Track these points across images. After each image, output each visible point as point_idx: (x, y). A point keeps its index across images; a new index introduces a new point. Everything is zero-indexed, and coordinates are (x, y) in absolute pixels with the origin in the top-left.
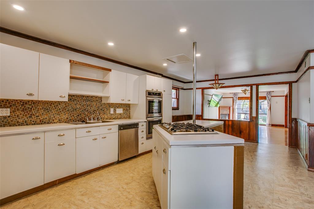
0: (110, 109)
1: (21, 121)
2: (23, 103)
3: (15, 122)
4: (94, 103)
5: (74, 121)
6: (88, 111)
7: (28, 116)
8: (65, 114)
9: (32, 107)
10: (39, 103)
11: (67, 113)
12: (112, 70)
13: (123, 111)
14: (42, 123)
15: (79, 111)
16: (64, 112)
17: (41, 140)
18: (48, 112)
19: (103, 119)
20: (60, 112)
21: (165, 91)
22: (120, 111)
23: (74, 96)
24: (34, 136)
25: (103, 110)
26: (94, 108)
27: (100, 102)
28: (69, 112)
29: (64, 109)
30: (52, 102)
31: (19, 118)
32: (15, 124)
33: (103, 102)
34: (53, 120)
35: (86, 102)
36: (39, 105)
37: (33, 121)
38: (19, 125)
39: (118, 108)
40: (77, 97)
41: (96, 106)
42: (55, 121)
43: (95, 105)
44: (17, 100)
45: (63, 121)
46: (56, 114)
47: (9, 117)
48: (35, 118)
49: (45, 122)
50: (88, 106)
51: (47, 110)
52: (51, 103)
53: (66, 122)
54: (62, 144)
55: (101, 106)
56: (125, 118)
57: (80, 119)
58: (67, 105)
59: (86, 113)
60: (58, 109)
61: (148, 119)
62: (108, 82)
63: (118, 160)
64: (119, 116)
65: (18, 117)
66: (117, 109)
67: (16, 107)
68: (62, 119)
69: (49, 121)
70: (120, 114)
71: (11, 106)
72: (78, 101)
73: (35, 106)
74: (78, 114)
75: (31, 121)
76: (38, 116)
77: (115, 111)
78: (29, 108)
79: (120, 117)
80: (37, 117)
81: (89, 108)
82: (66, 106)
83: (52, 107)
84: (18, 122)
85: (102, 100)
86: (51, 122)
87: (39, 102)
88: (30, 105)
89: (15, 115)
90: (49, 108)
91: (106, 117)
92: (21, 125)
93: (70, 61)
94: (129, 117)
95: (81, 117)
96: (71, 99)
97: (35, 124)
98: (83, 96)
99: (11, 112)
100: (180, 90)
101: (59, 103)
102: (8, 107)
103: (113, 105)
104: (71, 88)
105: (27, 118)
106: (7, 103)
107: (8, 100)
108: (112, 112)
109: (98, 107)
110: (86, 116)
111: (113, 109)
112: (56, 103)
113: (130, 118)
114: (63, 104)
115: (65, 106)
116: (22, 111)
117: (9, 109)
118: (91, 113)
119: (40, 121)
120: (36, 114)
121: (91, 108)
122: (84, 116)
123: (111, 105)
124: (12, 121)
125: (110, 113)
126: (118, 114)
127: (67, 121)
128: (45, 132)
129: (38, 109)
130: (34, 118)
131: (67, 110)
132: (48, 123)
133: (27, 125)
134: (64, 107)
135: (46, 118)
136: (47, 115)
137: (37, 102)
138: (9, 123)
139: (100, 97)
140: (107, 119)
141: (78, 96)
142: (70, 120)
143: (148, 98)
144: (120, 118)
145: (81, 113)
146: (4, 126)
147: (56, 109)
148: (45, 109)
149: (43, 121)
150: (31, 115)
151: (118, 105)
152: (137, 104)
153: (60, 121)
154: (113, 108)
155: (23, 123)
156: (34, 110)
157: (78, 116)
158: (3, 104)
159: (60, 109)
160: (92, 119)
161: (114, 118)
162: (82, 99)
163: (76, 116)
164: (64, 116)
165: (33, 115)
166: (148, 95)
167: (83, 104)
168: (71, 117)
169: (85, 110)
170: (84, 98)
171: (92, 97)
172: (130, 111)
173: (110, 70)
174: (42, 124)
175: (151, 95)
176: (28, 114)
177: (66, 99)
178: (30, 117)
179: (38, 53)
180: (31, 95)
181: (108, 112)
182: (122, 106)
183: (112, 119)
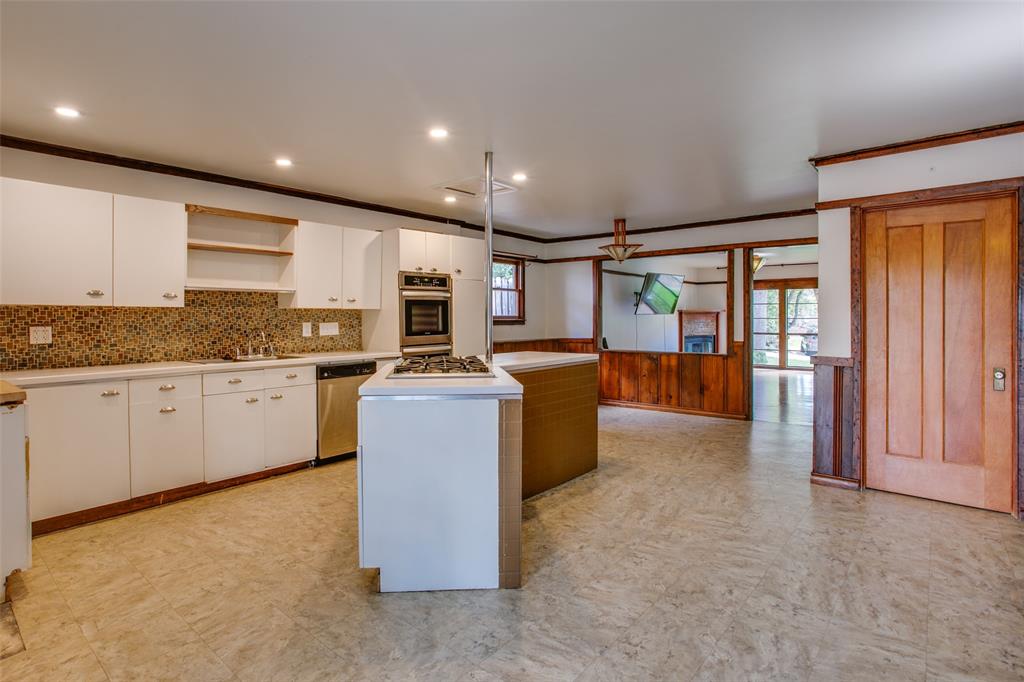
0: (301, 325)
1: (75, 355)
2: (80, 313)
3: (64, 358)
4: (256, 310)
5: (202, 355)
6: (239, 330)
7: (92, 344)
8: (180, 340)
9: (101, 322)
10: (115, 313)
11: (184, 337)
12: (300, 222)
13: (340, 328)
14: (124, 360)
15: (214, 330)
16: (178, 335)
17: (122, 398)
18: (138, 333)
19: (283, 352)
20: (168, 333)
21: (459, 271)
22: (330, 329)
23: (201, 292)
24: (106, 388)
25: (282, 329)
26: (256, 322)
27: (272, 307)
28: (191, 334)
29: (177, 325)
30: (148, 308)
31: (72, 350)
32: (64, 363)
33: (280, 307)
34: (151, 355)
35: (233, 308)
36: (115, 318)
37: (103, 357)
38: (73, 365)
39: (324, 321)
40: (209, 295)
41: (261, 318)
42: (157, 356)
43: (259, 315)
44: (66, 308)
45: (175, 357)
46: (156, 338)
47: (50, 346)
48: (107, 348)
49: (131, 359)
50: (238, 318)
51: (136, 329)
52: (145, 312)
53: (182, 359)
54: (170, 408)
55: (276, 316)
56: (345, 349)
57: (219, 351)
58: (184, 315)
59: (236, 336)
60: (161, 327)
61: (406, 350)
62: (291, 254)
63: (317, 458)
64: (329, 344)
65: (70, 346)
66: (321, 325)
67: (66, 323)
68: (172, 350)
69: (141, 356)
70: (332, 338)
71: (53, 321)
72: (213, 305)
73: (107, 320)
74: (212, 339)
75: (98, 355)
76: (116, 345)
77: (315, 329)
78: (93, 325)
79: (332, 345)
80: (111, 346)
81: (242, 322)
82: (182, 320)
83: (148, 322)
84: (70, 358)
85: (277, 302)
86: (146, 359)
87: (115, 310)
88: (95, 317)
89: (62, 343)
90: (141, 324)
91: (290, 345)
92: (78, 366)
93: (188, 207)
94: (360, 348)
95: (220, 347)
96: (193, 300)
97: (107, 364)
98: (226, 293)
99: (53, 336)
100: (527, 263)
101: (165, 311)
102: (46, 324)
103: (309, 313)
104: (190, 274)
105: (90, 349)
106: (44, 313)
107: (46, 308)
108: (307, 332)
109: (267, 320)
110: (234, 344)
111: (309, 324)
112: (156, 311)
113: (362, 350)
114: (175, 313)
115: (178, 319)
116: (77, 332)
117: (50, 328)
118: (247, 336)
119: (120, 356)
120: (109, 339)
121: (247, 324)
122: (230, 342)
123: (304, 313)
124: (56, 356)
125: (300, 336)
126: (322, 337)
127: (186, 357)
128: (129, 380)
129: (115, 326)
130: (105, 350)
131: (184, 328)
132: (139, 361)
133: (90, 365)
134: (177, 322)
135: (134, 350)
136: (136, 342)
137: (110, 311)
138: (50, 359)
139: (272, 295)
140: (293, 351)
141: (213, 292)
142: (193, 353)
143: (405, 293)
144: (332, 349)
145: (220, 335)
146: (41, 368)
147: (158, 327)
148: (130, 326)
149: (126, 357)
150: (98, 341)
151: (324, 314)
152: (379, 310)
153: (168, 357)
154: (309, 321)
155: (82, 362)
156: (104, 329)
157: (214, 343)
158: (36, 316)
159: (166, 326)
160: (250, 351)
161: (313, 350)
162: (223, 299)
163: (209, 345)
164: (178, 345)
165: (104, 341)
166: (406, 284)
167: (227, 313)
168: (196, 345)
169: (231, 328)
170: (229, 297)
171: (250, 294)
172: (362, 328)
173: (295, 222)
174: (123, 363)
175: (414, 284)
176: (93, 339)
177: (180, 303)
178: (97, 346)
179: (111, 195)
180: (96, 294)
181: (295, 332)
182: (336, 315)
183: (309, 352)
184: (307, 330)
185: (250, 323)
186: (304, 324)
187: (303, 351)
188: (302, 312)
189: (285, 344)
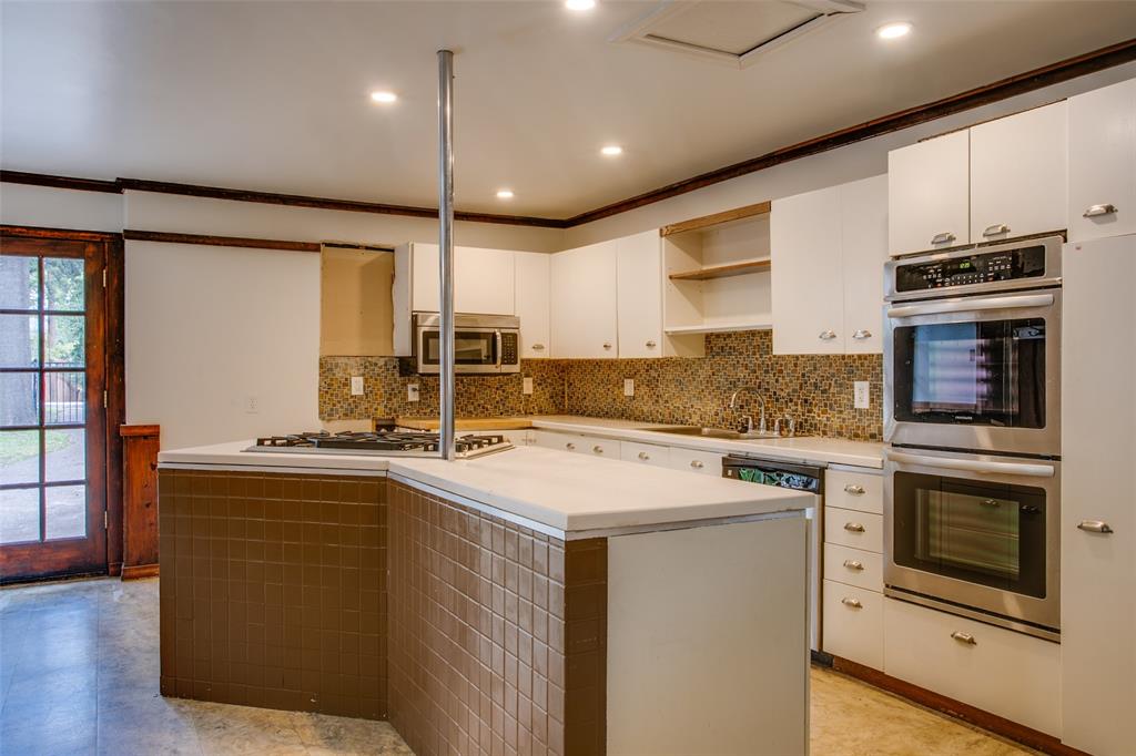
0: (852, 387)
6: (767, 390)
10: (667, 365)
14: (672, 419)
18: (683, 389)
20: (703, 390)
23: (729, 335)
25: (824, 392)
26: (788, 379)
28: (722, 394)
35: (761, 356)
46: (695, 396)
49: (677, 420)
50: (767, 372)
51: (681, 384)
55: (815, 369)
59: (764, 399)
65: (643, 399)
67: (641, 375)
69: (684, 417)
71: (635, 373)
73: (663, 373)
78: (655, 378)
80: (665, 402)
81: (770, 378)
83: (689, 376)
84: (642, 412)
86: (687, 421)
87: (667, 360)
88: (656, 370)
89: (639, 396)
90: (684, 378)
91: (836, 423)
92: (647, 421)
96: (722, 347)
99: (635, 388)
103: (866, 363)
105: (653, 404)
107: (632, 360)
109: (803, 375)
111: (866, 385)
115: (709, 372)
117: (633, 381)
118: (777, 400)
119: (670, 414)
120: (665, 394)
121: (777, 381)
122: (759, 408)
123: (858, 363)
125: (852, 407)
129: (667, 380)
131: (716, 384)
134: (710, 377)
135: (680, 408)
136: (681, 399)
137: (664, 363)
140: (840, 434)
142: (724, 419)
145: (748, 396)
148: (678, 381)
150: (659, 396)
154: (865, 379)
160: (763, 423)
166: (900, 288)
168: (726, 409)
169: (759, 387)
170: (757, 341)
175: (925, 285)
176: (655, 394)
178: (656, 402)
181: (844, 399)
183: (866, 439)
184: (862, 395)
186: (857, 384)
187: (857, 436)
188: (854, 361)
189: (828, 419)
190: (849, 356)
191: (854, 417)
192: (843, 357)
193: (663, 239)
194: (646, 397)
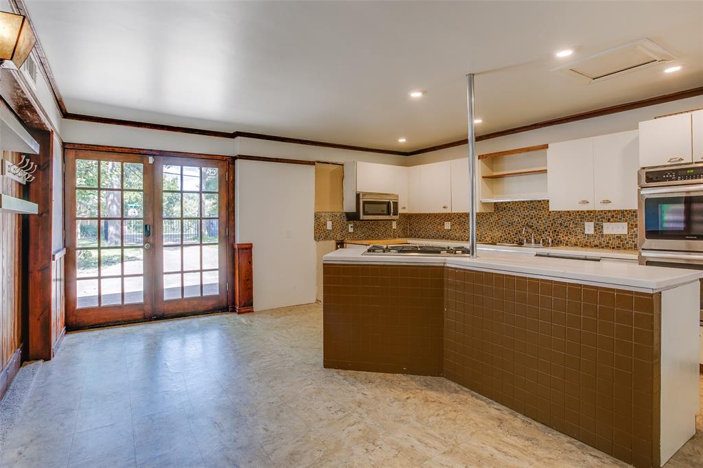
0: (583, 224)
1: (457, 235)
13: (630, 228)
19: (567, 245)
20: (493, 227)
22: (617, 229)
25: (567, 227)
26: (544, 221)
34: (486, 238)
35: (528, 211)
39: (609, 221)
41: (548, 218)
43: (546, 216)
44: (454, 213)
46: (488, 229)
47: (450, 230)
50: (532, 218)
51: (479, 224)
55: (561, 217)
62: (546, 171)
64: (616, 242)
66: (605, 225)
70: (619, 237)
77: (599, 228)
79: (619, 244)
86: (483, 240)
88: (464, 218)
90: (481, 221)
91: (573, 240)
98: (523, 202)
99: (451, 226)
103: (592, 214)
105: (463, 233)
108: (589, 230)
109: (554, 220)
111: (592, 223)
112: (487, 214)
116: (458, 225)
117: (449, 223)
118: (538, 231)
122: (527, 234)
123: (587, 214)
124: (452, 235)
125: (583, 233)
126: (606, 236)
127: (501, 241)
130: (468, 234)
131: (500, 224)
134: (497, 221)
136: (479, 231)
140: (575, 245)
142: (505, 239)
143: (643, 192)
144: (619, 247)
145: (520, 229)
147: (488, 223)
151: (610, 215)
153: (492, 240)
154: (591, 221)
156: (467, 224)
159: (492, 223)
160: (533, 241)
161: (596, 246)
166: (649, 181)
175: (665, 180)
180: (445, 207)
181: (578, 230)
182: (624, 216)
183: (592, 247)
184: (589, 228)
185: (540, 222)
186: (586, 224)
187: (586, 246)
188: (585, 213)
189: (569, 239)
190: (581, 212)
191: (584, 238)
192: (578, 212)
193: (480, 160)
194: (458, 230)
